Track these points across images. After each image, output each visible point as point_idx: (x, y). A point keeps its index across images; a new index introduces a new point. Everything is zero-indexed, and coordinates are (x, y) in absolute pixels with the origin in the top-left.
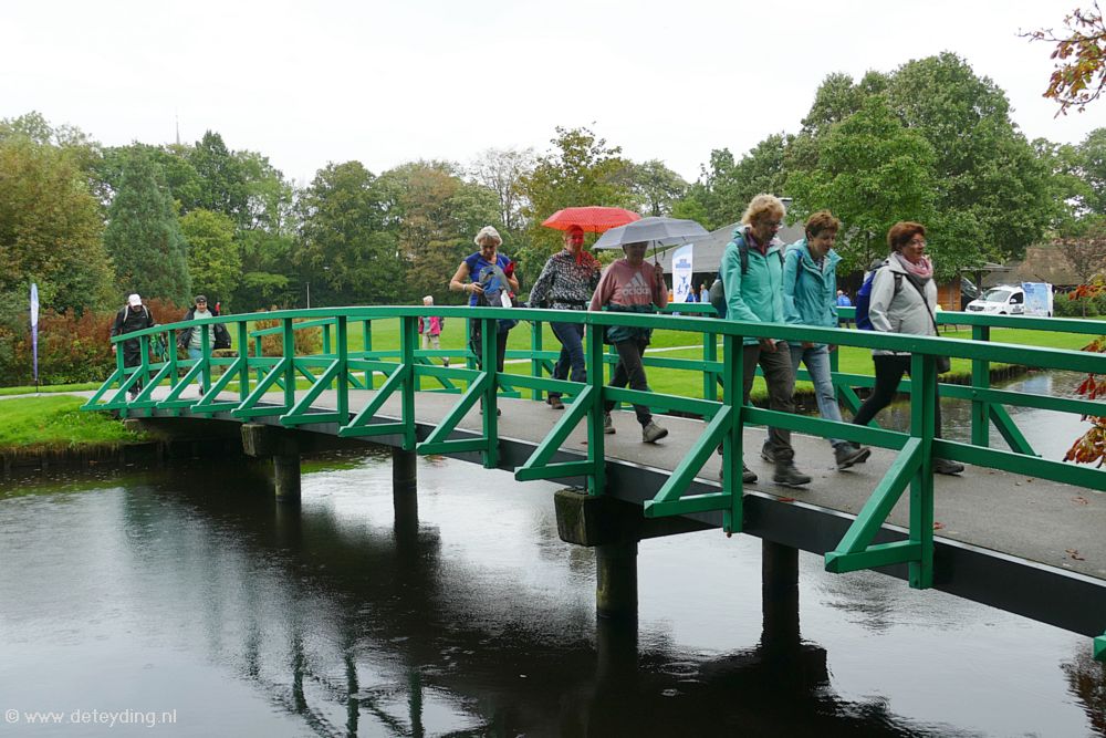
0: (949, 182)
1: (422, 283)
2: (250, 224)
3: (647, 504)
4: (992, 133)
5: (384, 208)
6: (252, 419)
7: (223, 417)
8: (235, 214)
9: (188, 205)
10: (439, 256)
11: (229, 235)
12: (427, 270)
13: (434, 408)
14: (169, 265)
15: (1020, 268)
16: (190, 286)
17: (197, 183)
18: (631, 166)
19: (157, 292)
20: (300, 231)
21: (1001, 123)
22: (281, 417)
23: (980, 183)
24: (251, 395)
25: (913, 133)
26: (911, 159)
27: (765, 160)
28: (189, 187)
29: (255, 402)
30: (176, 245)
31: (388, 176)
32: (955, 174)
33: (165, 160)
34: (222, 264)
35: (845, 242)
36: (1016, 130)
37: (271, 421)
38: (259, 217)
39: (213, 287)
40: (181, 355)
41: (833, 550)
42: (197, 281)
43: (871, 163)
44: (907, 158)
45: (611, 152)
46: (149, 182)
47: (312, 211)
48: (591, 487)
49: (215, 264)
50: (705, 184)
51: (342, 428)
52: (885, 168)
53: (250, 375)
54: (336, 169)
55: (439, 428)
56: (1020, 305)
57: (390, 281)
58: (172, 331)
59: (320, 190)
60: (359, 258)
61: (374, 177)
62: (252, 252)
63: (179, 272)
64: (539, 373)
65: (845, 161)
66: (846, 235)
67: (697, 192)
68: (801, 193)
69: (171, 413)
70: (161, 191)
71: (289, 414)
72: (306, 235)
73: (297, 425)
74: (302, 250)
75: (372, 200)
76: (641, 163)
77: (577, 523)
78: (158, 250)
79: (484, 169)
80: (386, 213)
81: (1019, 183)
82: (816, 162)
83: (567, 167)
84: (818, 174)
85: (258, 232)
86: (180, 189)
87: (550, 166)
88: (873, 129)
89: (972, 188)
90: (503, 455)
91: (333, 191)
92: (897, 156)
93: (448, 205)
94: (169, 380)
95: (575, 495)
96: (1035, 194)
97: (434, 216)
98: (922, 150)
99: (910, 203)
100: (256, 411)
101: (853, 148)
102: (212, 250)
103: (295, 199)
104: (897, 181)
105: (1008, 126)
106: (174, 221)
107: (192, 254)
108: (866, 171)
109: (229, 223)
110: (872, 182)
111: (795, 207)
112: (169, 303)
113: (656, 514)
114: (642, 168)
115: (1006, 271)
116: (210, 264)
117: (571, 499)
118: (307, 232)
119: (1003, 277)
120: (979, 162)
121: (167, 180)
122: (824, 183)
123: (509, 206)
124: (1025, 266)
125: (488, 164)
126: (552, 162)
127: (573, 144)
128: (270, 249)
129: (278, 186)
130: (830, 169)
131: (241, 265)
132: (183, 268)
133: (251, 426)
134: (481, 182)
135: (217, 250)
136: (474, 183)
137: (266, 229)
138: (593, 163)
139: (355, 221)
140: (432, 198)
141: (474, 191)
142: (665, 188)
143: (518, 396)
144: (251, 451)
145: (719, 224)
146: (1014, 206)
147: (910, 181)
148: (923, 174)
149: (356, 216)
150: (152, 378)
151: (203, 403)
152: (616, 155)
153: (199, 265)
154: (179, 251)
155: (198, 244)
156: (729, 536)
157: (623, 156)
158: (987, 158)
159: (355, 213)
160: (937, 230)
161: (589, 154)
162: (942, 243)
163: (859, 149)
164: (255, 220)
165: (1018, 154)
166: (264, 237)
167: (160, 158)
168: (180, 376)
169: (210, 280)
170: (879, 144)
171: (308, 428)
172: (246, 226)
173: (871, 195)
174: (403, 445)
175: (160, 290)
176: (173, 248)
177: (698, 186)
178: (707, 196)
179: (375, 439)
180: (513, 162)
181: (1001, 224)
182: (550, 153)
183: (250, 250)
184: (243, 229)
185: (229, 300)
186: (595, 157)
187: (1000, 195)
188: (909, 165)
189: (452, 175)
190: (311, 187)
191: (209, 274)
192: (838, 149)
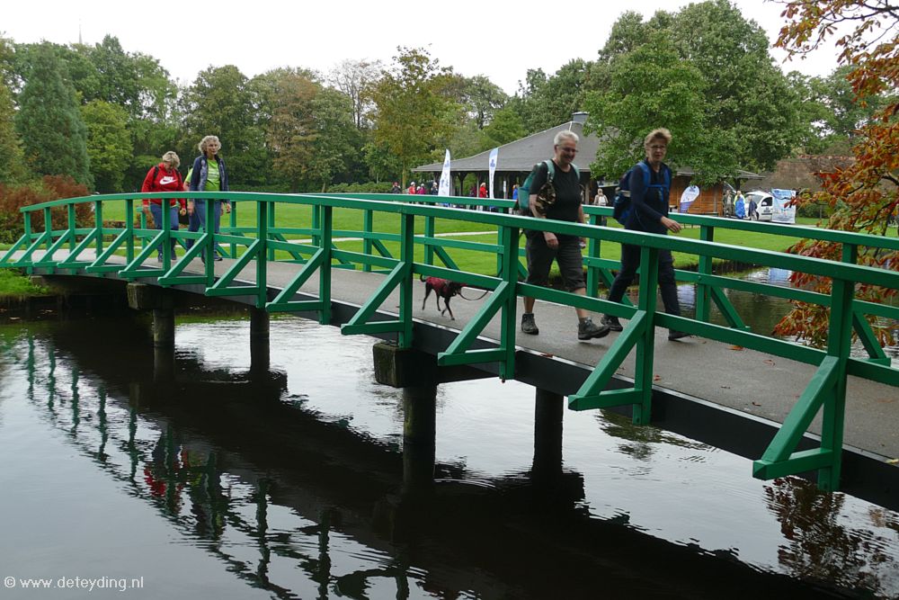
0: (719, 105)
1: (287, 170)
2: (141, 114)
3: (440, 355)
4: (754, 66)
5: (255, 106)
6: (136, 280)
7: (111, 277)
8: (128, 106)
9: (88, 96)
10: (302, 149)
11: (122, 123)
12: (291, 160)
13: (281, 276)
14: (70, 147)
15: (772, 177)
16: (88, 166)
17: (96, 78)
18: (462, 79)
19: (60, 169)
20: (183, 122)
21: (762, 58)
22: (159, 278)
23: (743, 108)
24: (135, 260)
25: (689, 63)
26: (685, 85)
27: (568, 81)
28: (90, 81)
29: (138, 265)
30: (77, 130)
31: (260, 78)
32: (723, 99)
33: (70, 56)
34: (116, 147)
35: (630, 151)
36: (774, 64)
37: (151, 282)
38: (149, 109)
39: (108, 167)
40: (78, 223)
41: (575, 393)
42: (94, 161)
43: (653, 88)
44: (683, 84)
45: (444, 70)
46: (54, 75)
47: (194, 106)
48: (401, 342)
49: (111, 147)
50: (521, 97)
51: (207, 289)
52: (663, 93)
53: (135, 242)
54: (215, 71)
55: (284, 290)
56: (770, 207)
57: (258, 168)
58: (72, 205)
59: (200, 89)
60: (233, 148)
61: (247, 79)
62: (143, 138)
63: (79, 153)
64: (369, 251)
65: (632, 85)
66: (631, 146)
67: (515, 104)
68: (596, 110)
69: (70, 272)
70: (65, 83)
71: (165, 276)
72: (188, 126)
73: (172, 286)
74: (185, 139)
75: (246, 99)
76: (471, 77)
77: (389, 369)
78: (61, 134)
79: (340, 76)
80: (257, 110)
81: (774, 108)
82: (609, 84)
83: (406, 80)
84: (611, 94)
85: (148, 122)
86: (83, 82)
87: (392, 78)
88: (657, 59)
89: (735, 110)
90: (334, 314)
91: (212, 90)
92: (674, 82)
93: (309, 106)
94: (68, 244)
95: (389, 347)
96: (787, 117)
97: (296, 115)
98: (695, 79)
99: (682, 121)
100: (138, 272)
101: (639, 74)
102: (107, 135)
103: (180, 95)
104: (673, 103)
105: (768, 61)
106: (76, 109)
107: (90, 138)
108: (649, 94)
109: (123, 113)
110: (653, 103)
111: (591, 121)
112: (69, 179)
113: (447, 363)
114: (470, 82)
115: (761, 179)
116: (106, 147)
117: (386, 350)
118: (189, 123)
119: (758, 185)
120: (742, 89)
121: (71, 74)
122: (615, 101)
123: (360, 108)
124: (776, 175)
125: (343, 72)
126: (394, 75)
127: (413, 61)
128: (158, 137)
129: (165, 83)
130: (620, 90)
131: (132, 149)
132: (83, 150)
133: (135, 285)
134: (338, 88)
135: (112, 136)
136: (331, 88)
137: (155, 119)
138: (427, 78)
139: (229, 116)
140: (296, 100)
141: (332, 96)
142: (489, 99)
143: (353, 267)
144: (134, 304)
145: (532, 131)
146: (770, 127)
147: (684, 103)
148: (694, 98)
149: (231, 112)
150: (54, 241)
151: (95, 265)
152: (448, 72)
153: (95, 147)
154: (80, 136)
155: (96, 130)
156: (503, 382)
157: (454, 72)
158: (748, 86)
159: (230, 109)
160: (704, 144)
161: (425, 69)
162: (707, 155)
163: (645, 75)
164: (145, 112)
165: (774, 84)
166: (153, 127)
167: (65, 55)
168: (77, 241)
169: (106, 161)
170: (661, 71)
171: (181, 288)
172: (138, 116)
173: (652, 113)
174: (257, 304)
175: (63, 168)
176: (74, 133)
177: (516, 99)
178: (522, 107)
179: (234, 298)
180: (364, 70)
181: (758, 141)
182: (393, 66)
183: (141, 137)
184: (135, 118)
185: (122, 178)
186: (430, 74)
187: (758, 118)
188: (684, 90)
189: (314, 81)
190: (193, 85)
191: (105, 155)
192: (627, 74)
